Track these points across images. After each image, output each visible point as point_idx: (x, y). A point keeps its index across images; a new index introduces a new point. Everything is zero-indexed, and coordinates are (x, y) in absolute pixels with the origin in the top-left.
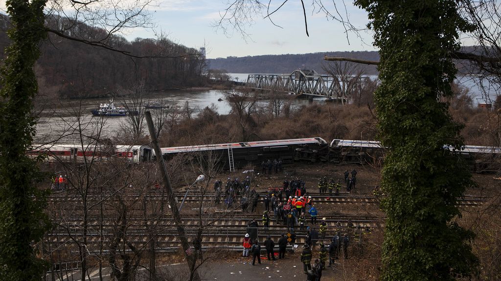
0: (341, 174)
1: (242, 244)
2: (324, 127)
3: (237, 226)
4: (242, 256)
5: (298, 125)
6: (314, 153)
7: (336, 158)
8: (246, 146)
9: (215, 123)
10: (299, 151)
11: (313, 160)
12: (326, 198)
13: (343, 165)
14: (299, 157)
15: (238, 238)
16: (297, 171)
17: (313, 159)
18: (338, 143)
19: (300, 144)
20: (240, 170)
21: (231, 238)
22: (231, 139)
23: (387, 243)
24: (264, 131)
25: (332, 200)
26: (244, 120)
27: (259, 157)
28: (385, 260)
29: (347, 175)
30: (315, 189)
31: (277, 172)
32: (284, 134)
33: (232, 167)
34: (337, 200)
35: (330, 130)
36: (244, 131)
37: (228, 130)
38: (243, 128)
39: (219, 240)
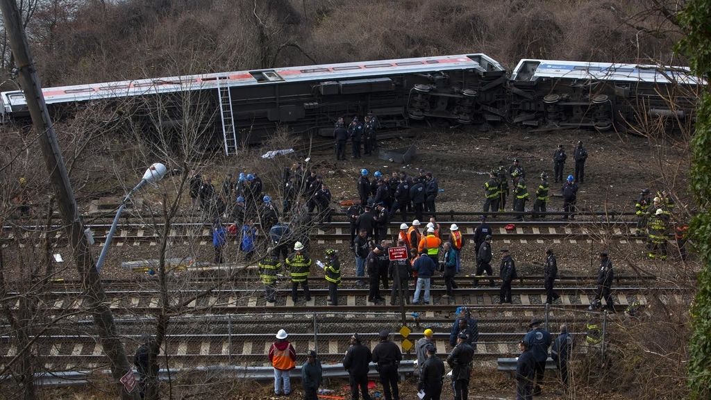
0: (545, 158)
1: (270, 358)
2: (491, 24)
3: (252, 310)
4: (272, 393)
5: (418, 16)
6: (466, 98)
7: (529, 112)
8: (271, 79)
9: (176, 14)
10: (423, 94)
11: (464, 118)
12: (504, 225)
13: (550, 132)
14: (423, 110)
15: (258, 342)
16: (419, 151)
17: (462, 116)
18: (534, 70)
19: (426, 73)
20: (253, 150)
21: (238, 342)
22: (224, 60)
23: (702, 334)
24: (319, 36)
25: (520, 231)
26: (264, 5)
27: (309, 110)
28: (697, 380)
29: (560, 162)
30: (470, 200)
31: (357, 153)
32: (379, 46)
33: (231, 143)
34: (536, 231)
35: (509, 33)
36: (263, 38)
37: (215, 37)
38: (261, 27)
39: (205, 350)
